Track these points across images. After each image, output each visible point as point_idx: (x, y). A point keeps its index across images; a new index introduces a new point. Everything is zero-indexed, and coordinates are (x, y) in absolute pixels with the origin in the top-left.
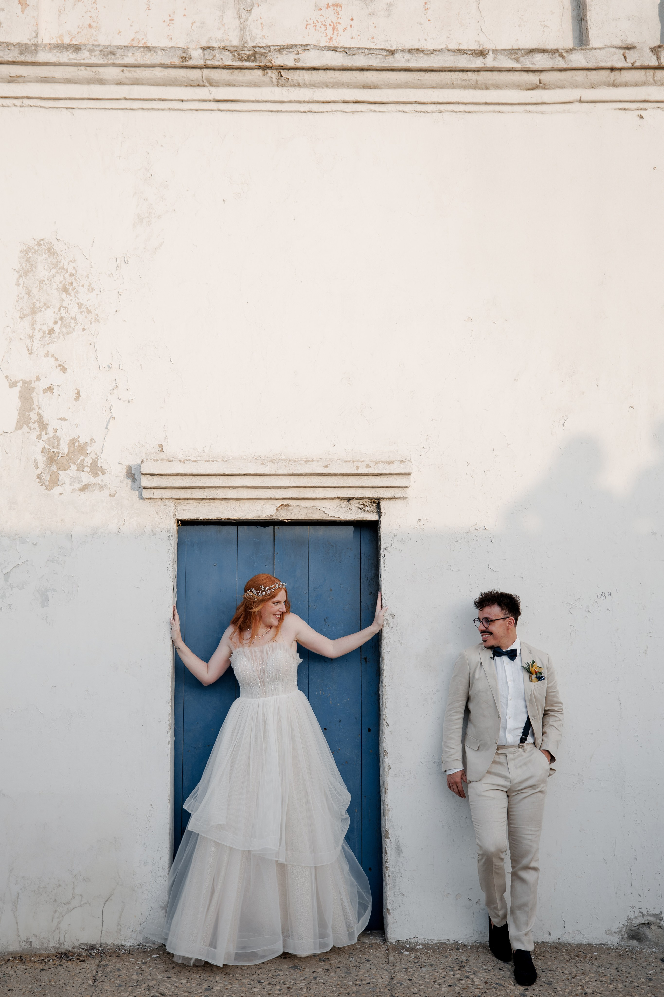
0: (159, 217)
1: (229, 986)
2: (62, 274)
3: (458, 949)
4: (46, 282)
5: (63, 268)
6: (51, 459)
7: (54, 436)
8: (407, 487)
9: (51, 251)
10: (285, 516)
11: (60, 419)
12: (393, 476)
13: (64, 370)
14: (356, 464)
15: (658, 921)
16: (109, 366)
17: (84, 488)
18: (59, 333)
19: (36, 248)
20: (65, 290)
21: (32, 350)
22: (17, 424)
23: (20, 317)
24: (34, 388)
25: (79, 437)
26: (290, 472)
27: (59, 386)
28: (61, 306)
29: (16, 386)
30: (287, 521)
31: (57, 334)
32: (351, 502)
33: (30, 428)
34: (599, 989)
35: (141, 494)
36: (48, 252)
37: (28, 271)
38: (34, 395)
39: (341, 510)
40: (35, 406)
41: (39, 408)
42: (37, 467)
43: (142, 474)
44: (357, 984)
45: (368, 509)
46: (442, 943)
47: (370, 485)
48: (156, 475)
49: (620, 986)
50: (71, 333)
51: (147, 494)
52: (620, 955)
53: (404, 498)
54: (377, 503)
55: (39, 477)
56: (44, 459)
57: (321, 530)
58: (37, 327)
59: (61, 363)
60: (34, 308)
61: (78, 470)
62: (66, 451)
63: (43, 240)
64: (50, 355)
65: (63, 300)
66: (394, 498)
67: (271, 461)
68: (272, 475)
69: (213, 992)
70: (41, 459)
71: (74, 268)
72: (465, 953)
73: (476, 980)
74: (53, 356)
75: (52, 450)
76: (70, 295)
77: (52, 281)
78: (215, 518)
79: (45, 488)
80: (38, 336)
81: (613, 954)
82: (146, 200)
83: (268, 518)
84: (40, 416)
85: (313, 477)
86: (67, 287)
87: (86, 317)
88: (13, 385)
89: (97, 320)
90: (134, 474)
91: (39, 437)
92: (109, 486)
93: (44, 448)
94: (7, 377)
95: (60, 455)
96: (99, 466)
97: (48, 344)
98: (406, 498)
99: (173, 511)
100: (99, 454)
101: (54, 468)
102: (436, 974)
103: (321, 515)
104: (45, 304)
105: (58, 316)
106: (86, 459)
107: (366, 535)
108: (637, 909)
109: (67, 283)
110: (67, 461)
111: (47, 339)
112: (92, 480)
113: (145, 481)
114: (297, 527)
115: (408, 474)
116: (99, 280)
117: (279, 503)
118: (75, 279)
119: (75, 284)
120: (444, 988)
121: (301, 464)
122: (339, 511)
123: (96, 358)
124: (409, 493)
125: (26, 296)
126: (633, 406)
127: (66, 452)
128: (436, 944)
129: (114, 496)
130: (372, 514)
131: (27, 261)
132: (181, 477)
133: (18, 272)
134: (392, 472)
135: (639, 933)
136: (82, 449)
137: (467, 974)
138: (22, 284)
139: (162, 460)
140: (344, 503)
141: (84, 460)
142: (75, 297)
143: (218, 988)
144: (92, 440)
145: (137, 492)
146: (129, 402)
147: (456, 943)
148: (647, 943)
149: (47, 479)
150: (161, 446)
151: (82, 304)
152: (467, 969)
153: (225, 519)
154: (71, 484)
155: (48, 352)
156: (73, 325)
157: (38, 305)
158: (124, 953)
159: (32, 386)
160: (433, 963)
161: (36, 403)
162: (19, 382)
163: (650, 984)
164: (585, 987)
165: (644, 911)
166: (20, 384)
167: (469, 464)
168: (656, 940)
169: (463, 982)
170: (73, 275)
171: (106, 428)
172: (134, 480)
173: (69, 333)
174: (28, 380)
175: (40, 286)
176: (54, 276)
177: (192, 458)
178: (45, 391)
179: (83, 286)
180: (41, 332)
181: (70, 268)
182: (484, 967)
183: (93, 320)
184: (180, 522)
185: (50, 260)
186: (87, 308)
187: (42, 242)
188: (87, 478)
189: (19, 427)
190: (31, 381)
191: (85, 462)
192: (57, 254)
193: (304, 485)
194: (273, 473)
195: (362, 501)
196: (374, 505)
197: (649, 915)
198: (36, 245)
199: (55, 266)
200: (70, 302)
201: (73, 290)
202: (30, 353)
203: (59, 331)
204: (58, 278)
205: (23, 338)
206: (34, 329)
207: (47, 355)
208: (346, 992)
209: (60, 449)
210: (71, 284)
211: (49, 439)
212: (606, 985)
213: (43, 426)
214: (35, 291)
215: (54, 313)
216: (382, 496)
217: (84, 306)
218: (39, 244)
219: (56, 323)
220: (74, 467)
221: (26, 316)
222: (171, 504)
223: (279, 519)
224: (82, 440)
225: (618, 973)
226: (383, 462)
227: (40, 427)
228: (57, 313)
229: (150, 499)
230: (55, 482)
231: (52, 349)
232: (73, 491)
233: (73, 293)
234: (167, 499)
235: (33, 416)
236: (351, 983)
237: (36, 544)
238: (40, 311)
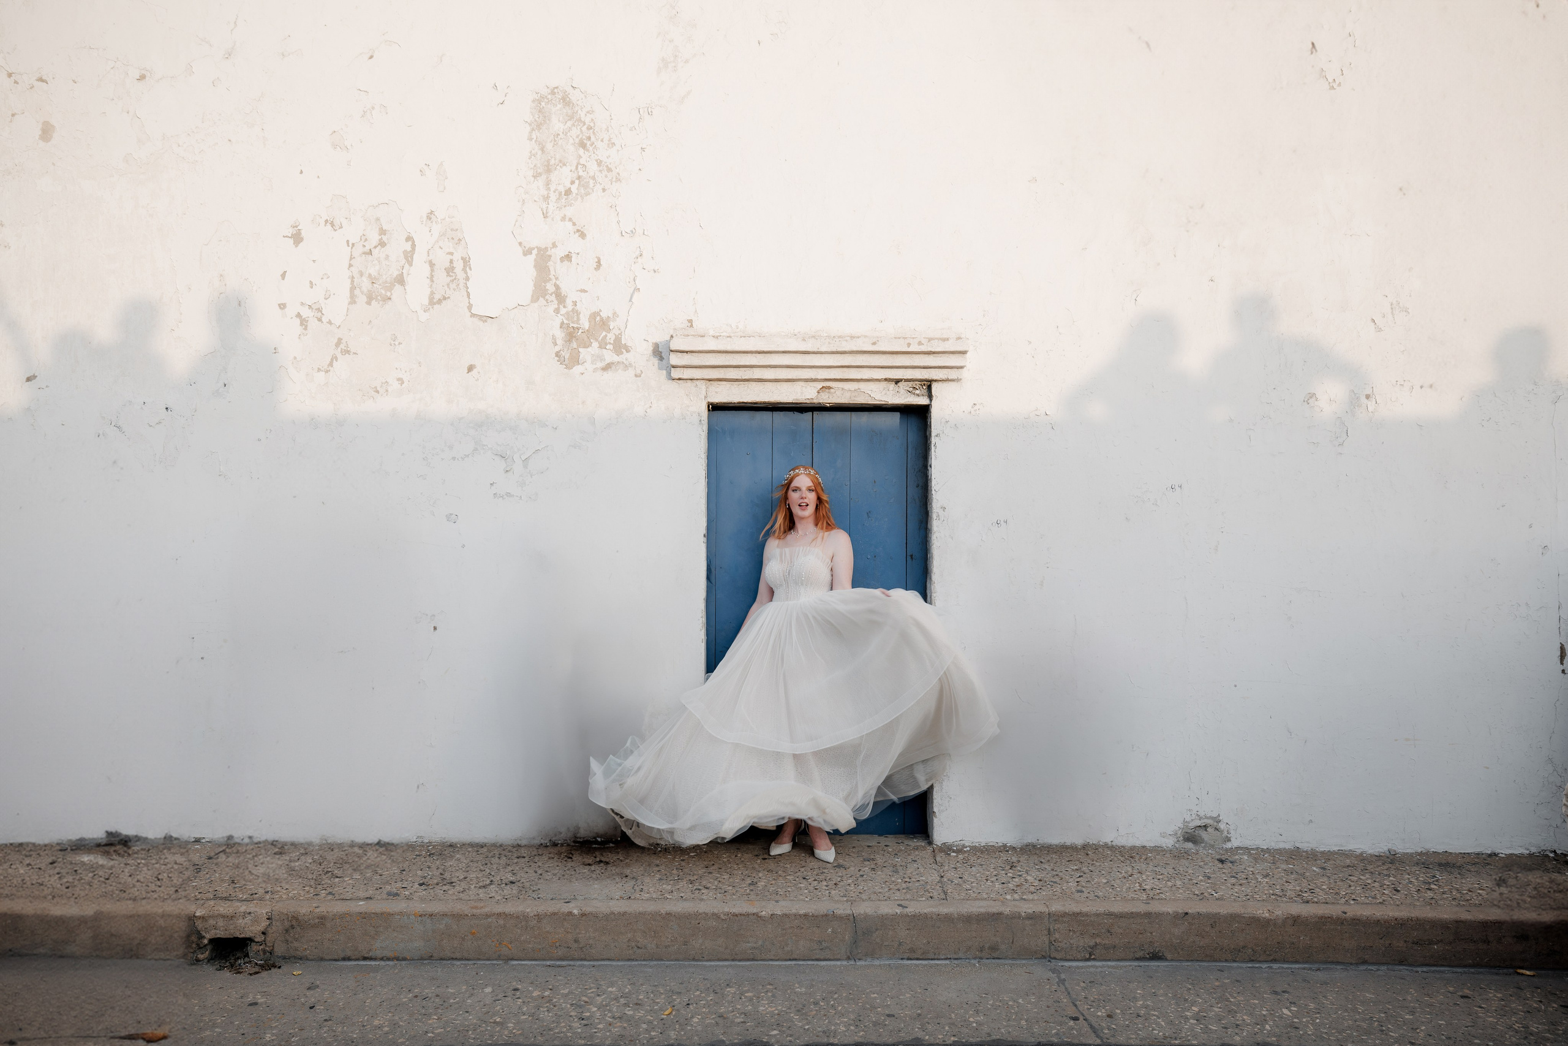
0: (687, 61)
1: (773, 882)
2: (579, 127)
3: (1007, 851)
4: (562, 136)
5: (580, 120)
6: (571, 334)
7: (573, 309)
8: (962, 367)
9: (566, 101)
10: (827, 399)
11: (579, 291)
12: (947, 355)
13: (583, 235)
14: (908, 341)
15: (1215, 824)
16: (632, 232)
17: (607, 368)
18: (577, 194)
19: (549, 97)
20: (583, 145)
21: (547, 213)
22: (532, 296)
23: (533, 176)
24: (550, 256)
25: (601, 311)
26: (834, 350)
27: (578, 254)
28: (578, 164)
29: (531, 253)
30: (828, 405)
31: (574, 195)
32: (900, 384)
33: (547, 300)
34: (1157, 885)
35: (669, 373)
36: (563, 102)
37: (541, 124)
38: (550, 263)
39: (888, 393)
40: (551, 276)
41: (557, 279)
42: (555, 344)
43: (672, 351)
44: (906, 882)
45: (918, 392)
46: (990, 846)
47: (922, 364)
48: (687, 352)
49: (1179, 883)
50: (589, 194)
51: (676, 373)
52: (1175, 856)
53: (958, 380)
54: (928, 385)
55: (557, 354)
56: (563, 335)
57: (864, 418)
58: (553, 187)
59: (579, 228)
60: (548, 165)
61: (600, 347)
62: (586, 326)
63: (557, 88)
64: (567, 219)
65: (580, 157)
66: (947, 380)
67: (814, 337)
68: (814, 353)
69: (758, 887)
70: (560, 335)
71: (592, 120)
72: (1015, 855)
73: (1029, 878)
74: (570, 220)
75: (571, 325)
76: (588, 150)
77: (568, 134)
78: (749, 401)
79: (565, 367)
80: (553, 197)
81: (1168, 855)
82: (671, 41)
83: (808, 401)
84: (557, 287)
85: (859, 355)
86: (585, 141)
87: (606, 176)
88: (527, 252)
89: (618, 180)
90: (661, 352)
91: (557, 311)
92: (634, 365)
93: (562, 323)
94: (520, 244)
95: (580, 331)
96: (623, 343)
97: (565, 206)
98: (961, 379)
99: (704, 393)
100: (623, 329)
101: (574, 345)
102: (988, 873)
103: (866, 398)
104: (560, 161)
105: (575, 175)
106: (608, 335)
107: (914, 422)
108: (1194, 812)
109: (584, 137)
110: (588, 338)
111: (563, 200)
112: (616, 358)
113: (674, 359)
114: (838, 413)
115: (964, 353)
116: (620, 133)
117: (820, 385)
118: (594, 133)
119: (593, 139)
120: (997, 885)
121: (847, 341)
122: (886, 394)
123: (618, 222)
124: (964, 374)
125: (540, 152)
126: (1213, 278)
127: (587, 328)
128: (984, 846)
129: (640, 376)
130: (922, 397)
131: (540, 112)
132: (714, 354)
133: (530, 125)
134: (947, 350)
135: (1195, 835)
136: (604, 324)
137: (1019, 873)
138: (535, 138)
139: (693, 335)
140: (892, 385)
141: (606, 336)
142: (594, 153)
143: (763, 884)
144: (614, 314)
145: (664, 372)
146: (655, 271)
147: (1005, 846)
148: (1203, 845)
149: (567, 357)
150: (690, 321)
151: (601, 161)
152: (1019, 868)
153: (760, 403)
154: (592, 363)
155: (565, 215)
156: (591, 185)
157: (552, 162)
158: (660, 851)
159: (548, 253)
160: (982, 863)
161: (552, 272)
162: (534, 249)
163: (1209, 881)
164: (1143, 885)
165: (1202, 814)
166: (535, 252)
167: (1030, 343)
168: (1212, 843)
169: (1017, 880)
170: (591, 128)
171: (630, 301)
172: (661, 359)
173: (587, 194)
174: (544, 247)
175: (555, 141)
176: (570, 129)
177: (724, 334)
178: (562, 259)
179: (602, 141)
180: (557, 193)
181: (587, 120)
182: (1037, 867)
183: (614, 180)
184: (711, 406)
185: (565, 111)
186: (607, 166)
187: (556, 90)
188: (609, 356)
189: (535, 299)
190: (546, 248)
191: (608, 338)
192: (573, 104)
193: (849, 365)
194: (815, 350)
195: (912, 383)
196: (924, 387)
197: (1206, 818)
198: (549, 94)
199: (571, 118)
200: (588, 159)
201: (591, 145)
202: (545, 217)
203: (576, 192)
204: (575, 132)
205: (537, 200)
206: (549, 189)
207: (563, 219)
208: (896, 888)
209: (579, 324)
210: (589, 138)
211: (567, 313)
212: (1164, 882)
213: (561, 298)
214: (549, 146)
215: (571, 171)
216: (935, 378)
217: (603, 163)
218: (553, 93)
219: (573, 183)
220: (595, 345)
221: (540, 174)
222: (702, 385)
223: (820, 403)
224: (604, 315)
225: (1175, 872)
226: (937, 339)
227: (557, 299)
228: (574, 172)
229: (680, 379)
230: (575, 360)
231: (569, 212)
232: (595, 370)
233: (591, 149)
234: (697, 379)
235: (550, 288)
236: (900, 881)
237: (556, 428)
238: (556, 169)
